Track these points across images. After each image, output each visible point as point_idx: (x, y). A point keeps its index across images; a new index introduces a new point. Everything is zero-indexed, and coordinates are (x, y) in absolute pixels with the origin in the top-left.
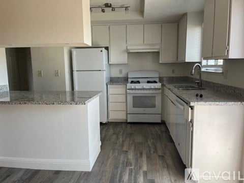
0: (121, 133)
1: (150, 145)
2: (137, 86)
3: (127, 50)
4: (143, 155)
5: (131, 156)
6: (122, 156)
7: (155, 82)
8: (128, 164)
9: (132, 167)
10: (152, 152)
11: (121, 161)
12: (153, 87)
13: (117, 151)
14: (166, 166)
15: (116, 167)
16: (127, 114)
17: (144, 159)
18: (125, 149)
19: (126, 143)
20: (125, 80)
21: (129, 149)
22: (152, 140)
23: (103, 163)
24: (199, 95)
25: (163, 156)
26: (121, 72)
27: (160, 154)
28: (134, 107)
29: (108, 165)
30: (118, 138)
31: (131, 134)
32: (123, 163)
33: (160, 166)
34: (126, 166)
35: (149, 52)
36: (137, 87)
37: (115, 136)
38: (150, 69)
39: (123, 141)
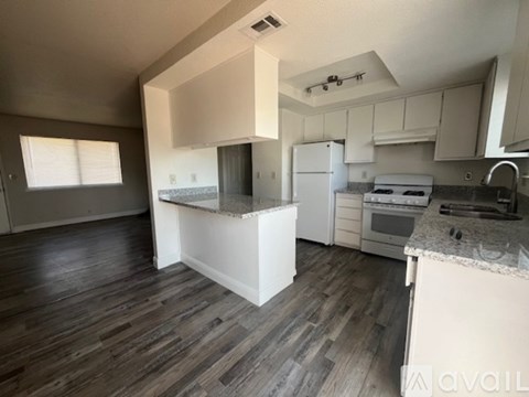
0: (340, 266)
1: (374, 299)
2: (382, 198)
3: (373, 141)
4: (349, 311)
5: (327, 307)
6: (315, 302)
7: (421, 194)
8: (314, 317)
9: (316, 326)
10: (367, 313)
11: (307, 309)
12: (409, 202)
13: (313, 290)
14: (375, 350)
15: (294, 316)
16: (361, 239)
17: (345, 320)
18: (328, 291)
19: (337, 283)
20: (370, 187)
21: (333, 294)
22: (383, 291)
23: (281, 302)
24: (456, 232)
25: (383, 328)
26: (364, 175)
27: (381, 323)
28: (373, 229)
29: (286, 307)
30: (330, 271)
31: (355, 271)
32: (307, 314)
33: (364, 343)
34: (309, 320)
35: (416, 143)
36: (379, 200)
37: (328, 267)
38: (419, 173)
39: (334, 278)
